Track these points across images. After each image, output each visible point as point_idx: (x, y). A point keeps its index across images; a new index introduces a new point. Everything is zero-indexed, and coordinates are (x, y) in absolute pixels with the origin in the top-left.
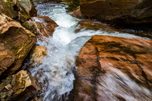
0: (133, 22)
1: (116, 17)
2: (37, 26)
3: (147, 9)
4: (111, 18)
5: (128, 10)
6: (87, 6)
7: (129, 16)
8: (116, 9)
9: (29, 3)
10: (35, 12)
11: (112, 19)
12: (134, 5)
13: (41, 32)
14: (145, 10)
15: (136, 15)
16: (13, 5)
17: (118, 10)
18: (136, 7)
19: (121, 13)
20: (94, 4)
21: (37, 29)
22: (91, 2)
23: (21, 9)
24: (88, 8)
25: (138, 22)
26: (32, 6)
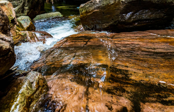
0: (126, 27)
1: (110, 24)
2: (28, 35)
3: (133, 13)
4: (106, 25)
5: (116, 16)
6: (86, 17)
7: (118, 21)
8: (108, 17)
9: (28, 20)
10: (33, 28)
11: (108, 26)
12: (119, 11)
13: (31, 39)
14: (131, 14)
15: (124, 19)
16: (11, 19)
17: (109, 17)
18: (121, 12)
19: (113, 20)
20: (92, 15)
21: (28, 37)
22: (89, 14)
23: (17, 23)
24: (87, 20)
25: (131, 26)
26: (30, 23)
